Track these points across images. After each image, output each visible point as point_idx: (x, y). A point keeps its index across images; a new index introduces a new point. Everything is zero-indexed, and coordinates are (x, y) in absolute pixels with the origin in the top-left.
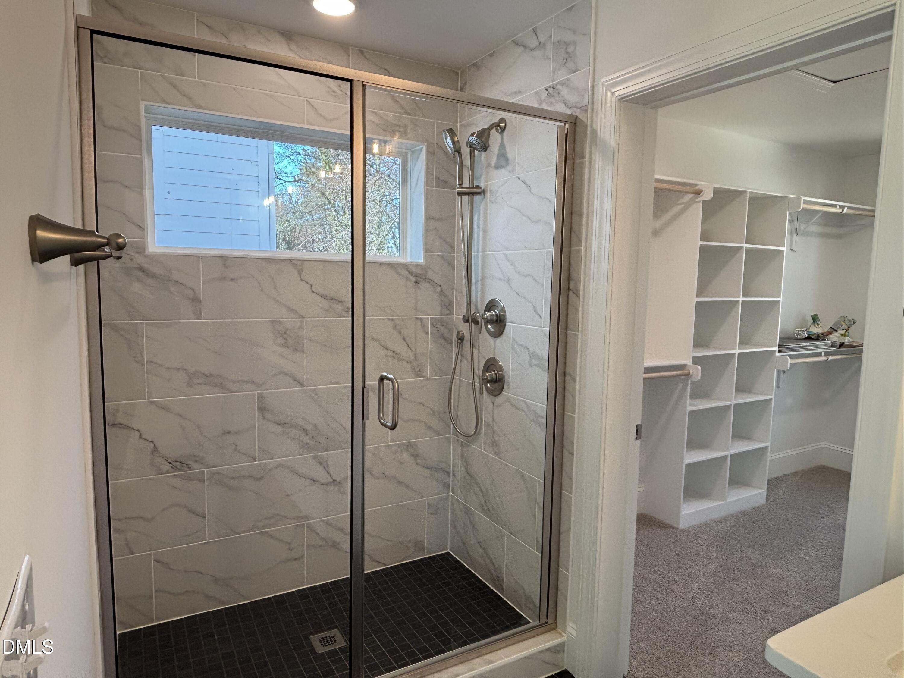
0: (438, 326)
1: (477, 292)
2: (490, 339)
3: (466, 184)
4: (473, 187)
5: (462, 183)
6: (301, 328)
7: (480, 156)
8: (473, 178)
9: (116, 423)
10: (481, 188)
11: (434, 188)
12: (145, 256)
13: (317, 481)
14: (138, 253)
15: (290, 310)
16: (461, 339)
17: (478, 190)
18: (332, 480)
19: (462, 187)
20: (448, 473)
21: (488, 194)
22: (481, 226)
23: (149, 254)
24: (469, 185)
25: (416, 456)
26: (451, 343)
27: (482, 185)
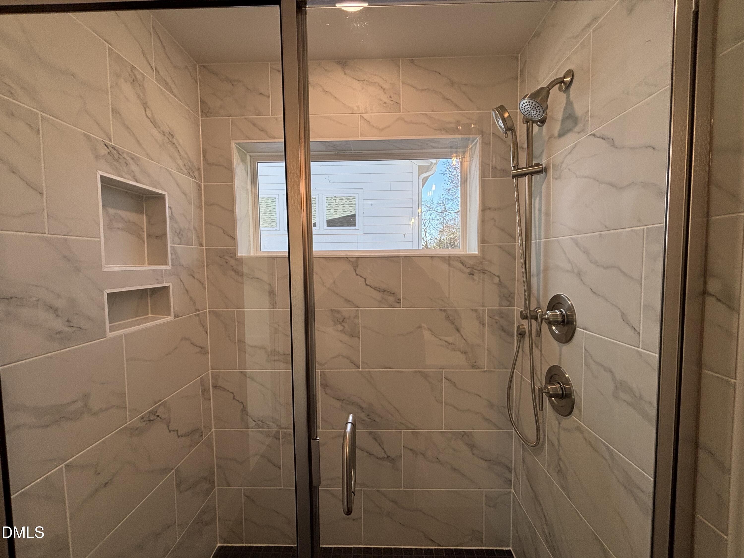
0: (496, 318)
1: (539, 286)
2: (555, 344)
3: (523, 163)
4: (532, 166)
5: (518, 164)
6: (356, 317)
7: (540, 132)
8: (531, 156)
9: (218, 386)
10: (541, 165)
11: (491, 178)
12: (236, 260)
13: (373, 455)
14: (231, 257)
15: (347, 301)
16: (522, 334)
17: (538, 168)
18: (386, 456)
19: (518, 169)
20: (510, 470)
21: (551, 172)
22: (543, 209)
23: (238, 258)
24: (527, 165)
25: (472, 446)
26: (513, 335)
27: (544, 162)
